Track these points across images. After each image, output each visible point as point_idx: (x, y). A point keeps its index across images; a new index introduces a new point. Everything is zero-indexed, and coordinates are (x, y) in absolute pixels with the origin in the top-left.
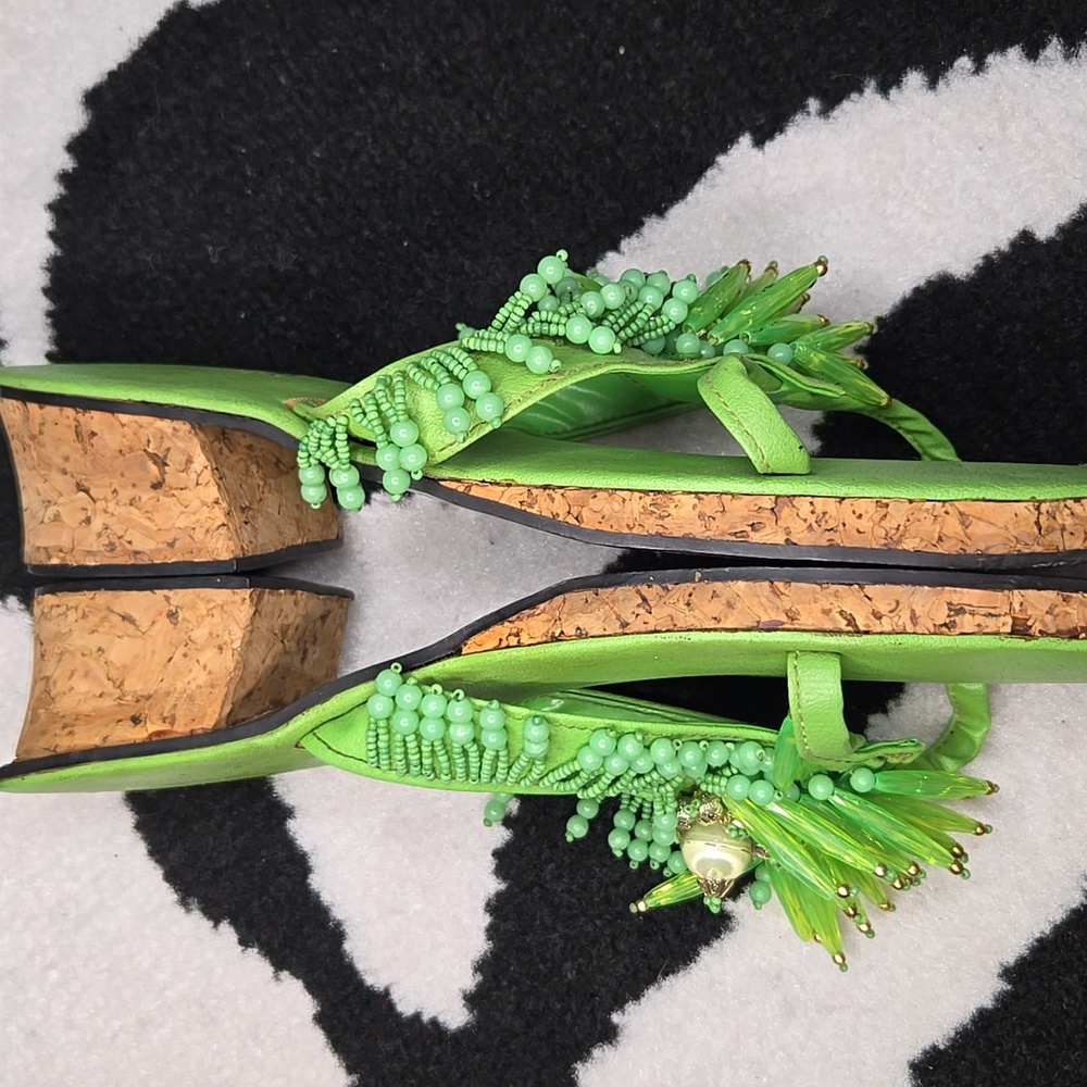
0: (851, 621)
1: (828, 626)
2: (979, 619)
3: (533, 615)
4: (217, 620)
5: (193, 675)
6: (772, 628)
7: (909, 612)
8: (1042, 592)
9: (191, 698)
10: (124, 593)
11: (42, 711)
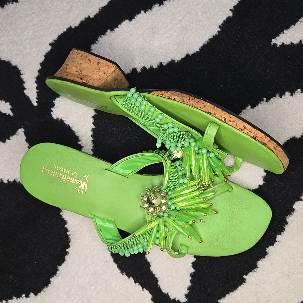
0: (225, 120)
1: (220, 118)
2: (248, 131)
3: (167, 93)
4: (107, 68)
5: (97, 76)
6: (211, 114)
7: (236, 123)
8: (262, 133)
9: (94, 80)
10: (91, 55)
11: (63, 70)
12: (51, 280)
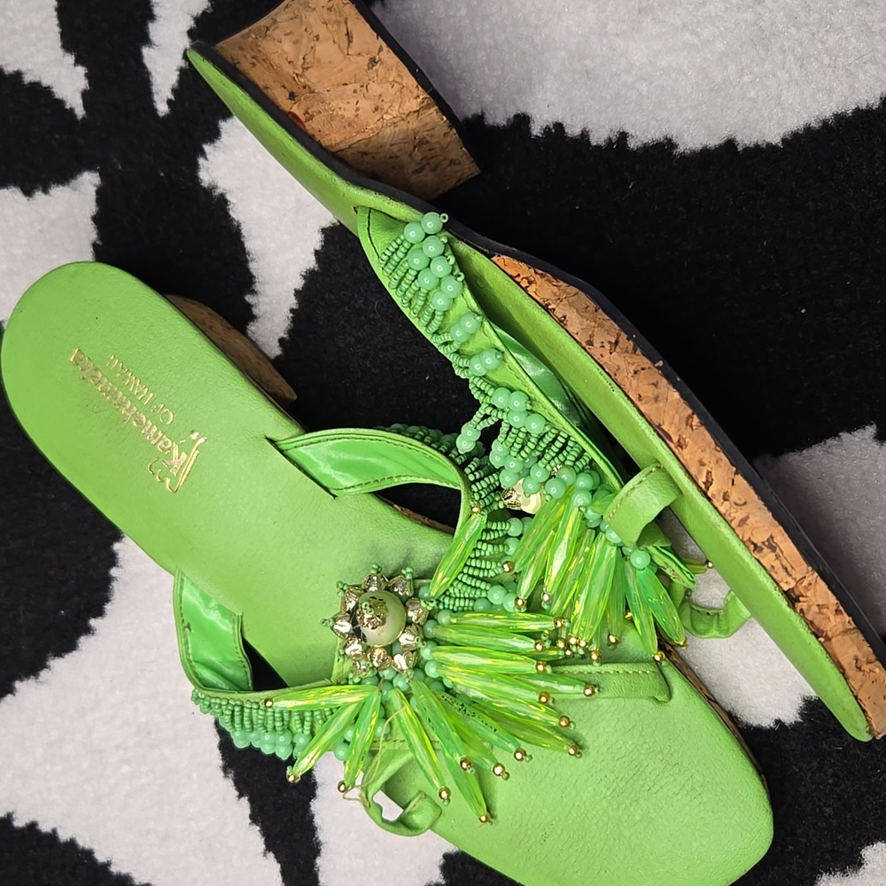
0: (708, 483)
1: (693, 471)
2: (777, 564)
3: (551, 282)
4: (392, 91)
5: (347, 106)
6: (664, 436)
7: (744, 515)
8: (830, 592)
9: (332, 118)
10: (363, 19)
11: (253, 36)
12: (18, 684)
